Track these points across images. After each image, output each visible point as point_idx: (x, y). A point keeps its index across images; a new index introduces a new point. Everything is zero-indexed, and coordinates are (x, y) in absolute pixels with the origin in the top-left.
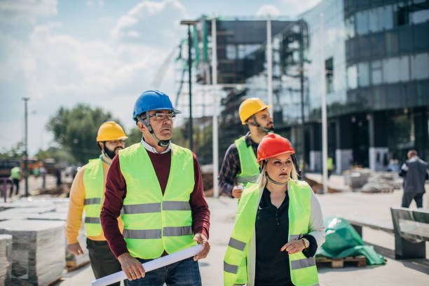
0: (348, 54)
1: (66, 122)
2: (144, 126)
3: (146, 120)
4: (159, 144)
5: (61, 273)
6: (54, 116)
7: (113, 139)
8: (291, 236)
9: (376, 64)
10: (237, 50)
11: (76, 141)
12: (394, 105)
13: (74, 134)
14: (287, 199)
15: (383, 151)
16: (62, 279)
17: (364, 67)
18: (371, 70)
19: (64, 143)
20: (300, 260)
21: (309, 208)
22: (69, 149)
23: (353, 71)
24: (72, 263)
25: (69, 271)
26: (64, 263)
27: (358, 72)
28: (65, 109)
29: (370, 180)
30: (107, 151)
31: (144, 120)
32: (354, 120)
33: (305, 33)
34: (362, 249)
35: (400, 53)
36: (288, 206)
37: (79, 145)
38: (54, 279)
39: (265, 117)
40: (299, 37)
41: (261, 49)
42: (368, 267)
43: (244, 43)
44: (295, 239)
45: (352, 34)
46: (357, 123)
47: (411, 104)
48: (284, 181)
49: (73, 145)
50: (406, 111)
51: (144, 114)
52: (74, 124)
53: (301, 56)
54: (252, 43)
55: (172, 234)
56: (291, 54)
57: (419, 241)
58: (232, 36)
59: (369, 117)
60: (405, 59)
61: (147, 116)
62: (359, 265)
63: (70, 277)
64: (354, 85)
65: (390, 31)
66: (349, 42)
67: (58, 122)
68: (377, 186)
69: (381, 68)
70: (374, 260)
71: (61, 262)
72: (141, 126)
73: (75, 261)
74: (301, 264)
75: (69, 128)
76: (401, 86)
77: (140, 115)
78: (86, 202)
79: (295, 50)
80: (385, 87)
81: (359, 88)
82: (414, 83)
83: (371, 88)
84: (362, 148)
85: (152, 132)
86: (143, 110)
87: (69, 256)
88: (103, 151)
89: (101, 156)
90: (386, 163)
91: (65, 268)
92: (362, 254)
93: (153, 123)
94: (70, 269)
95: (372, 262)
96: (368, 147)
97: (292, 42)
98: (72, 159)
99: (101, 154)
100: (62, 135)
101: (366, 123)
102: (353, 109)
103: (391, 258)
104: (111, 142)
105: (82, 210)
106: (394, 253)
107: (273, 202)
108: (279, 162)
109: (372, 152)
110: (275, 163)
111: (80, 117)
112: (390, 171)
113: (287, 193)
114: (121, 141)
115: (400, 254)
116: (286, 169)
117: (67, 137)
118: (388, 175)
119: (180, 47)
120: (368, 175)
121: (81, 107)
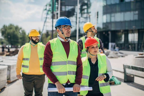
0: (103, 10)
1: (6, 30)
2: (60, 31)
3: (60, 29)
4: (65, 38)
5: (5, 85)
6: (2, 28)
7: (35, 36)
8: (99, 74)
9: (113, 15)
10: (66, 8)
11: (9, 37)
12: (118, 29)
13: (8, 34)
14: (97, 61)
15: (114, 44)
16: (6, 87)
17: (108, 16)
18: (111, 17)
19: (5, 37)
20: (103, 83)
21: (106, 63)
22: (6, 39)
23: (105, 17)
24: (9, 81)
25: (8, 84)
26: (6, 81)
27: (107, 17)
28: (5, 25)
29: (110, 53)
30: (32, 40)
31: (59, 28)
32: (104, 33)
33: (89, 3)
34: (113, 79)
35: (121, 11)
36: (98, 63)
37: (10, 38)
38: (3, 87)
39: (94, 29)
40: (87, 4)
41: (74, 8)
42: (115, 85)
43: (68, 6)
44: (101, 75)
45: (105, 4)
46: (105, 34)
47: (124, 29)
48: (96, 54)
49: (8, 38)
50: (122, 31)
51: (60, 26)
52: (8, 31)
53: (87, 11)
54: (71, 6)
55: (71, 74)
56: (84, 10)
57: (132, 76)
58: (64, 3)
59: (109, 33)
60: (122, 13)
61: (61, 27)
62: (112, 84)
63: (9, 86)
64: (105, 21)
65: (118, 4)
66: (104, 7)
67: (3, 30)
68: (113, 56)
69: (114, 16)
70: (117, 82)
71: (5, 81)
72: (58, 30)
73: (10, 80)
74: (103, 85)
75: (7, 32)
76: (121, 22)
77: (58, 26)
78: (24, 59)
79: (85, 9)
80: (116, 23)
81: (107, 23)
82: (125, 22)
83: (111, 23)
84: (106, 43)
85: (63, 33)
86: (60, 24)
87: (8, 78)
88: (31, 40)
89: (30, 42)
90: (114, 48)
91: (7, 83)
92: (113, 80)
93: (63, 30)
94: (9, 83)
95: (116, 83)
96: (108, 42)
97: (84, 6)
98: (8, 43)
99: (30, 41)
100: (4, 34)
101: (108, 34)
102: (104, 30)
103: (123, 82)
104: (34, 37)
105: (22, 62)
106: (123, 80)
107: (92, 62)
108: (93, 47)
109: (110, 44)
110: (92, 48)
111: (11, 28)
112: (116, 51)
113: (97, 58)
114: (38, 37)
115: (126, 80)
116: (96, 49)
117: (6, 35)
118: (115, 52)
119: (46, 6)
120: (109, 52)
121: (11, 25)
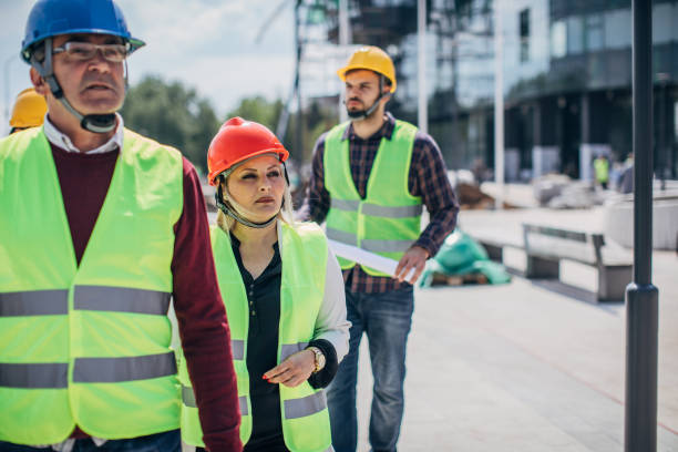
0: (552, 1)
2: (43, 79)
4: (85, 127)
8: (284, 346)
9: (593, 20)
15: (602, 150)
17: (576, 24)
18: (586, 28)
23: (560, 29)
27: (568, 31)
32: (562, 102)
46: (568, 108)
61: (48, 50)
64: (560, 51)
68: (571, 201)
69: (601, 26)
72: (37, 78)
81: (569, 57)
83: (585, 55)
85: (59, 94)
86: (36, 34)
93: (61, 70)
96: (578, 143)
108: (253, 176)
109: (585, 151)
110: (244, 177)
113: (276, 246)
121: (149, 80)
